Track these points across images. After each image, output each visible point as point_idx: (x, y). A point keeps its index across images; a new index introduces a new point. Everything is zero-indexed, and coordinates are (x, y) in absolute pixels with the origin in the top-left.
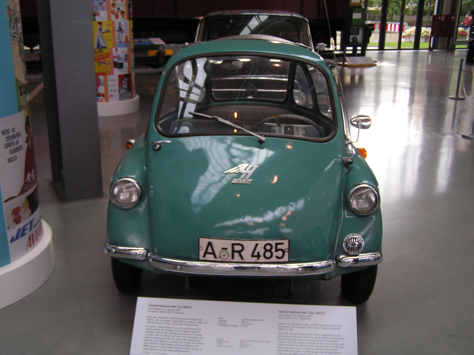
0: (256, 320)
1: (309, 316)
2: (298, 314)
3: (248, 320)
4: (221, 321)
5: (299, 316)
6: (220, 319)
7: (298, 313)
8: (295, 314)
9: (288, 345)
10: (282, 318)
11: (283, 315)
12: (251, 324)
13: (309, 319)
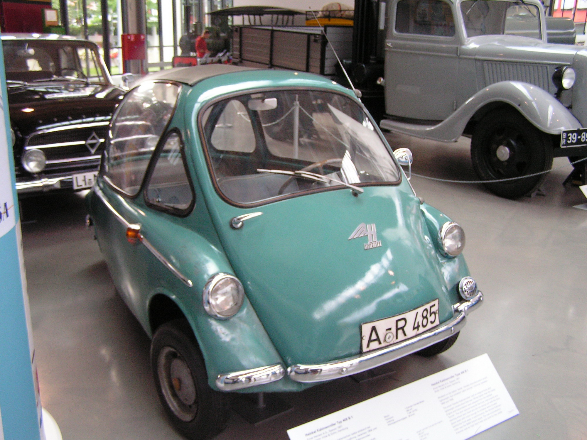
0: (418, 403)
1: (458, 379)
2: (448, 381)
3: (411, 406)
4: (388, 419)
5: (451, 382)
6: (387, 418)
7: (447, 379)
8: (445, 382)
9: (458, 417)
10: (438, 391)
11: (437, 388)
12: (416, 410)
13: (459, 382)
